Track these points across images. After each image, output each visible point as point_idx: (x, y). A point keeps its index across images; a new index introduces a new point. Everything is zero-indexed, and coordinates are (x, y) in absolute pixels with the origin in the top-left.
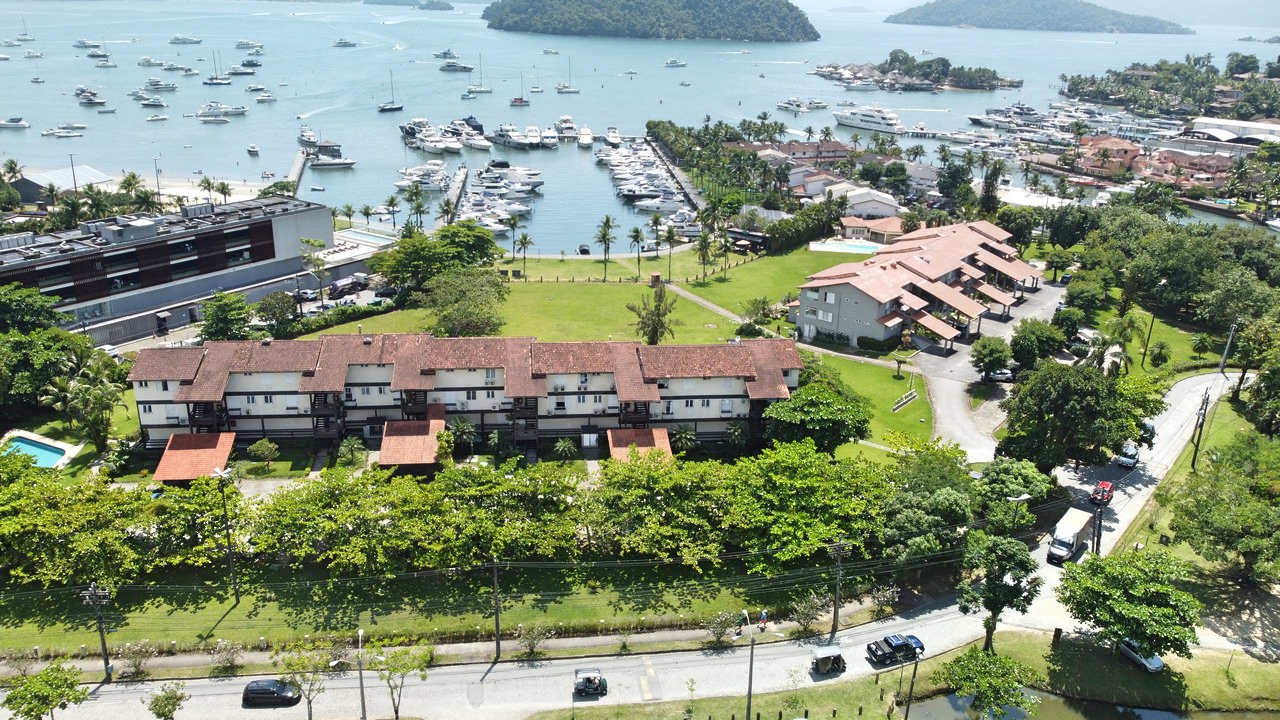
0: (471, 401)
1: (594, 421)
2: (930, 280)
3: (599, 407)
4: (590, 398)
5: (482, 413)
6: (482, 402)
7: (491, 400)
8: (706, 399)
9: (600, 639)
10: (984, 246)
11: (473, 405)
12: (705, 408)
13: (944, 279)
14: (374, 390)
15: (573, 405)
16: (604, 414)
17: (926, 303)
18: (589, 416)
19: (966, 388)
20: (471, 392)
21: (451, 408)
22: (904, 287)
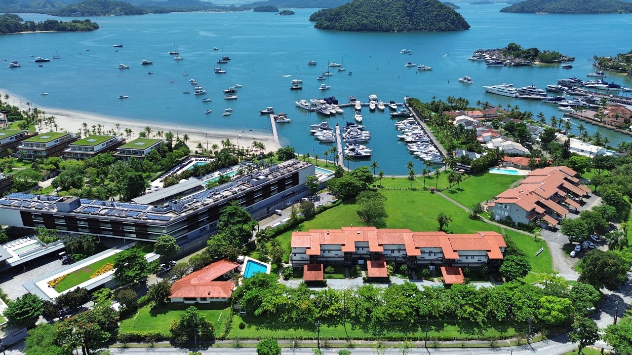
0: (393, 254)
1: (433, 262)
2: (545, 199)
3: (435, 257)
4: (433, 254)
5: (396, 257)
6: (396, 254)
7: (399, 254)
8: (473, 257)
9: (455, 342)
10: (566, 179)
11: (393, 255)
12: (472, 259)
13: (551, 198)
14: (361, 249)
15: (427, 257)
16: (437, 260)
17: (544, 210)
18: (432, 260)
19: (562, 247)
20: (393, 251)
21: (386, 256)
22: (535, 203)
